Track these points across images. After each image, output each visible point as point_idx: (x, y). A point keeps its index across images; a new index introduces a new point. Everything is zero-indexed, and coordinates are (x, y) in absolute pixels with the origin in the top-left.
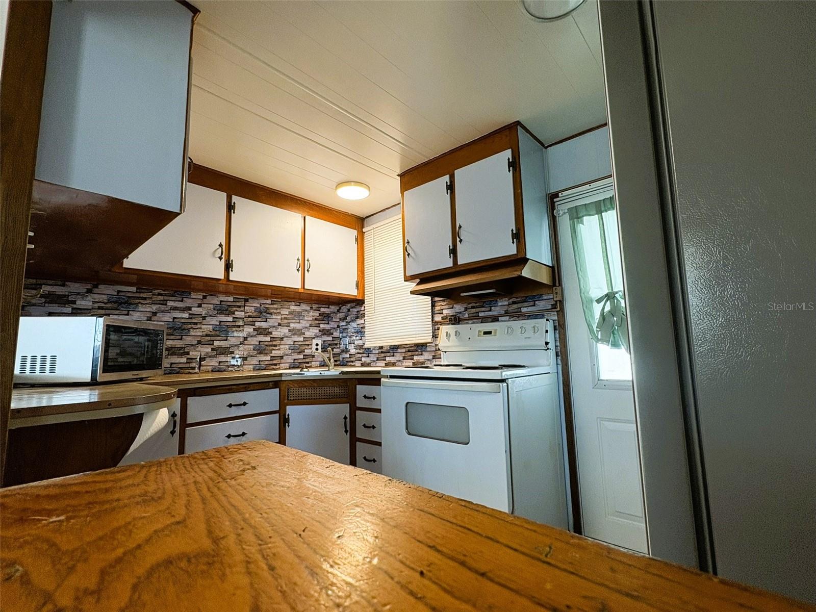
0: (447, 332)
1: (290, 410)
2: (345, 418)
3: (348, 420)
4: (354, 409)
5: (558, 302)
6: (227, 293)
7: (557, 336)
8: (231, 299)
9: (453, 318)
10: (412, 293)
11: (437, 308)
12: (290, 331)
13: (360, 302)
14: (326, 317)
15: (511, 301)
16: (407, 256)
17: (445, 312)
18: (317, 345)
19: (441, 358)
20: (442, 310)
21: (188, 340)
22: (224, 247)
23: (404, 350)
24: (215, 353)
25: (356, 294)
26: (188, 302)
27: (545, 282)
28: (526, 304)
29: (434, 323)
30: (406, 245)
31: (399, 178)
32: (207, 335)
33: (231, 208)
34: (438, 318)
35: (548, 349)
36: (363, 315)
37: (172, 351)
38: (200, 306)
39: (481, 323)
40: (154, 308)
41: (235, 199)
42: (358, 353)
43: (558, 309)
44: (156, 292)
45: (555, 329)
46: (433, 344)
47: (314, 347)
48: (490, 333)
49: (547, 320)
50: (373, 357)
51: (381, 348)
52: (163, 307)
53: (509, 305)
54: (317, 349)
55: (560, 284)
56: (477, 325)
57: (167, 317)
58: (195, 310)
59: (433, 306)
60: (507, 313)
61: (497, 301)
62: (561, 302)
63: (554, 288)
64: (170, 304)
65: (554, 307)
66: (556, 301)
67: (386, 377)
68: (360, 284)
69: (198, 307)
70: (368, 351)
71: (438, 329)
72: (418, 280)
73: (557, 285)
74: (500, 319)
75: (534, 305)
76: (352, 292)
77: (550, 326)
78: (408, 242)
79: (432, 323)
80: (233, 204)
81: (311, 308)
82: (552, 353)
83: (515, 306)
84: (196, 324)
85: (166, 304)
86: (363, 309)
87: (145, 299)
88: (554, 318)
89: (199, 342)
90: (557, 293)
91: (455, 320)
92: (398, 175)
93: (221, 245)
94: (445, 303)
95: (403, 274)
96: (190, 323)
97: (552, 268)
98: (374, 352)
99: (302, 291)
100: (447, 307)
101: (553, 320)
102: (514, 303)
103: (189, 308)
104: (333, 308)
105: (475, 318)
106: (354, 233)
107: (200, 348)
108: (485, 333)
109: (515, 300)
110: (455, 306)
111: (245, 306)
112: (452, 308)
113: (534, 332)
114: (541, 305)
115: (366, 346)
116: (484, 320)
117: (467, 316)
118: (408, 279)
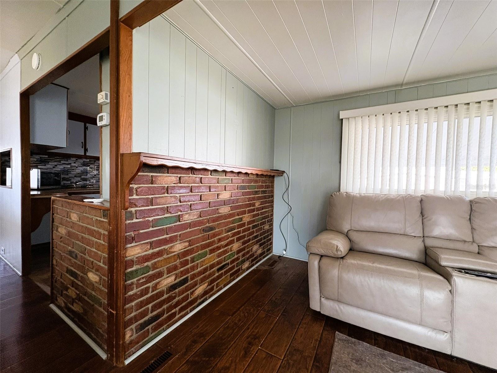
6: (86, 158)
8: (88, 160)
21: (70, 175)
22: (83, 143)
24: (82, 180)
26: (69, 162)
32: (78, 174)
33: (86, 128)
37: (64, 179)
40: (56, 163)
41: (87, 125)
44: (55, 157)
52: (59, 163)
57: (62, 167)
64: (62, 162)
69: (74, 163)
84: (74, 169)
85: (60, 162)
87: (52, 160)
89: (75, 176)
96: (71, 169)
103: (70, 164)
107: (75, 178)
111: (94, 163)
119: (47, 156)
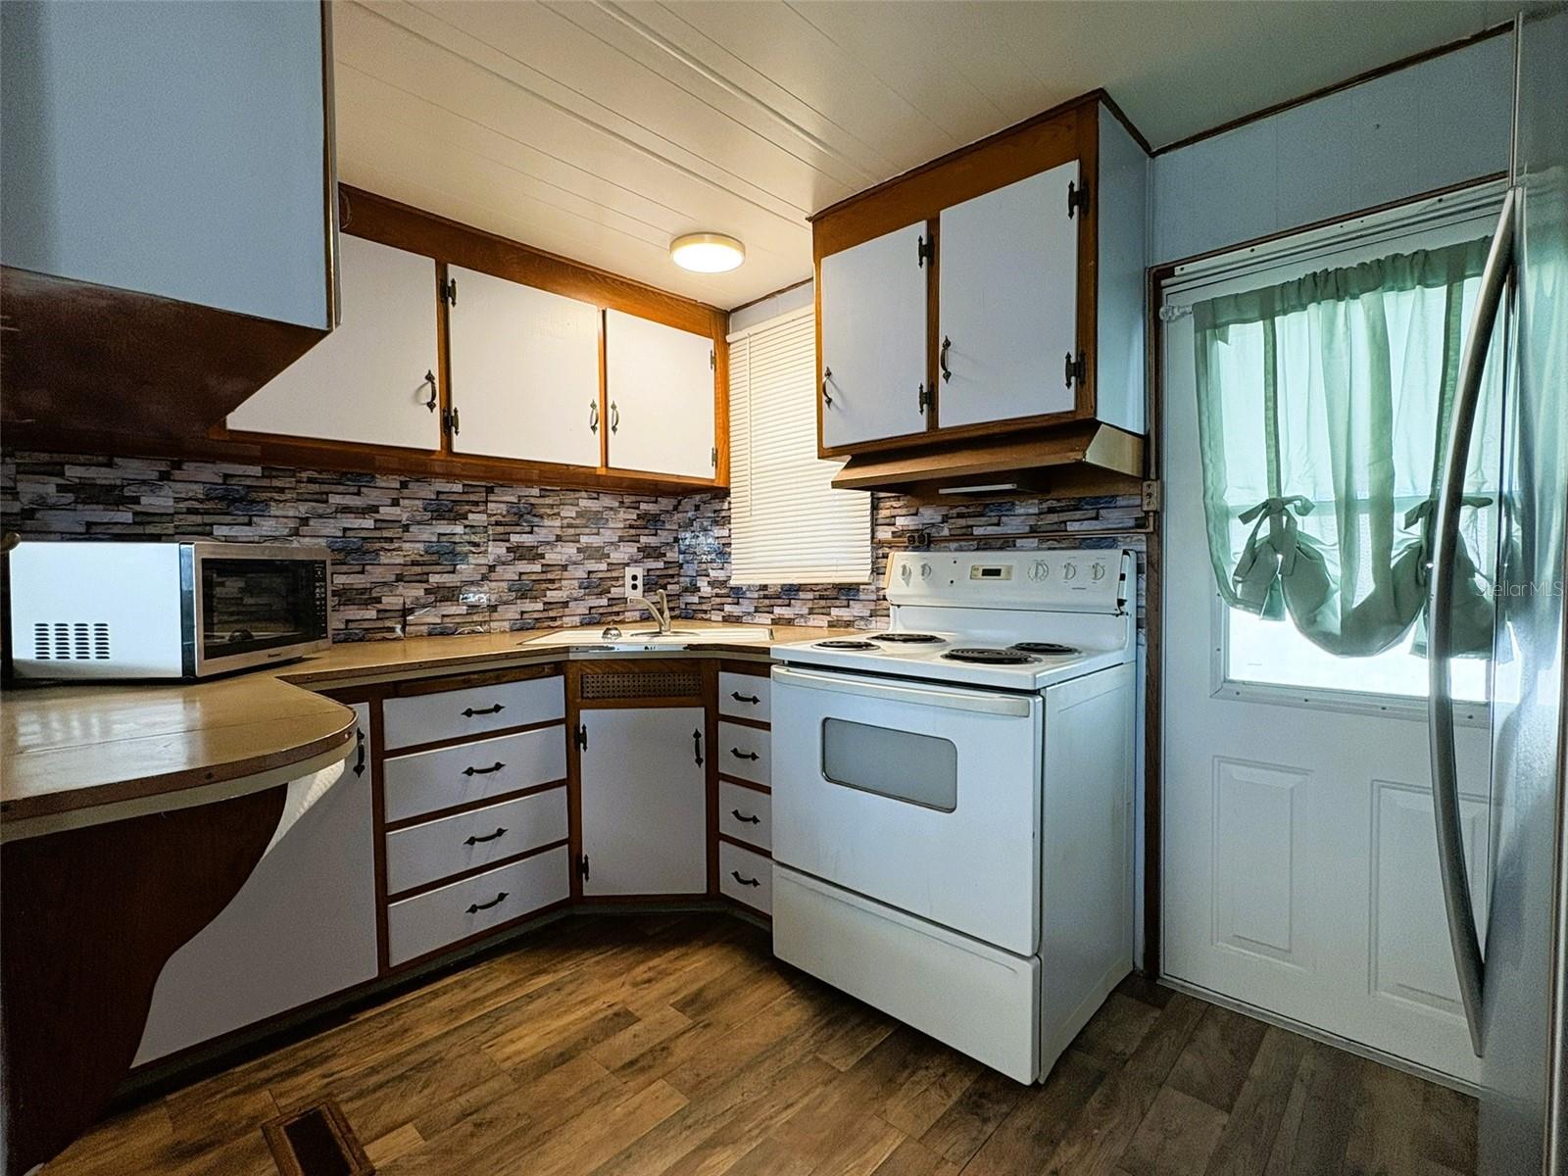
0: (904, 567)
1: (587, 717)
2: (697, 735)
3: (702, 739)
4: (713, 718)
5: (1151, 514)
6: (450, 476)
7: (1143, 585)
8: (458, 488)
9: (916, 535)
10: (836, 485)
11: (883, 513)
12: (579, 550)
13: (721, 493)
14: (651, 522)
15: (1045, 506)
16: (825, 405)
17: (900, 522)
18: (635, 578)
19: (889, 616)
20: (894, 517)
21: (376, 574)
22: (436, 381)
23: (810, 595)
24: (432, 598)
25: (713, 477)
26: (371, 497)
27: (1127, 471)
28: (1078, 514)
29: (877, 544)
30: (825, 379)
31: (810, 225)
32: (414, 563)
33: (446, 292)
34: (884, 534)
35: (1122, 613)
36: (727, 520)
37: (346, 596)
38: (395, 503)
39: (978, 549)
40: (303, 509)
41: (454, 271)
42: (717, 596)
43: (1151, 529)
44: (304, 475)
45: (1139, 570)
46: (873, 587)
47: (629, 582)
48: (996, 572)
49: (1125, 552)
50: (747, 606)
51: (764, 587)
52: (320, 508)
53: (1041, 513)
54: (634, 587)
55: (1159, 477)
56: (968, 554)
57: (332, 528)
58: (387, 512)
59: (875, 508)
60: (1034, 531)
61: (1013, 504)
62: (1158, 514)
63: (1145, 484)
64: (334, 499)
65: (1140, 524)
66: (1147, 512)
67: (782, 663)
68: (721, 456)
69: (393, 505)
70: (737, 594)
71: (885, 556)
72: (848, 458)
73: (1153, 476)
74: (1019, 542)
75: (1096, 518)
76: (702, 470)
77: (1129, 566)
78: (829, 374)
79: (872, 542)
80: (450, 285)
81: (622, 502)
82: (1129, 622)
83: (1054, 518)
84: (391, 540)
85: (326, 502)
86: (726, 506)
87: (282, 490)
88: (1138, 548)
89: (399, 578)
90: (1150, 495)
91: (921, 540)
92: (809, 219)
93: (430, 377)
94: (901, 503)
95: (816, 442)
96: (379, 539)
97: (1144, 439)
98: (748, 595)
99: (603, 471)
100: (904, 511)
101: (1137, 553)
102: (1051, 510)
103: (375, 509)
104: (666, 503)
105: (965, 539)
106: (708, 345)
107: (401, 588)
108: (987, 573)
109: (1055, 504)
110: (921, 510)
111: (486, 502)
112: (916, 514)
113: (1095, 578)
114: (1113, 518)
115: (733, 583)
116: (985, 544)
117: (946, 532)
118: (825, 454)
119: (257, 470)
